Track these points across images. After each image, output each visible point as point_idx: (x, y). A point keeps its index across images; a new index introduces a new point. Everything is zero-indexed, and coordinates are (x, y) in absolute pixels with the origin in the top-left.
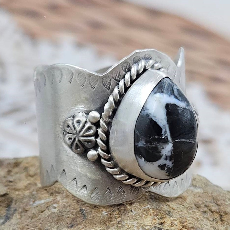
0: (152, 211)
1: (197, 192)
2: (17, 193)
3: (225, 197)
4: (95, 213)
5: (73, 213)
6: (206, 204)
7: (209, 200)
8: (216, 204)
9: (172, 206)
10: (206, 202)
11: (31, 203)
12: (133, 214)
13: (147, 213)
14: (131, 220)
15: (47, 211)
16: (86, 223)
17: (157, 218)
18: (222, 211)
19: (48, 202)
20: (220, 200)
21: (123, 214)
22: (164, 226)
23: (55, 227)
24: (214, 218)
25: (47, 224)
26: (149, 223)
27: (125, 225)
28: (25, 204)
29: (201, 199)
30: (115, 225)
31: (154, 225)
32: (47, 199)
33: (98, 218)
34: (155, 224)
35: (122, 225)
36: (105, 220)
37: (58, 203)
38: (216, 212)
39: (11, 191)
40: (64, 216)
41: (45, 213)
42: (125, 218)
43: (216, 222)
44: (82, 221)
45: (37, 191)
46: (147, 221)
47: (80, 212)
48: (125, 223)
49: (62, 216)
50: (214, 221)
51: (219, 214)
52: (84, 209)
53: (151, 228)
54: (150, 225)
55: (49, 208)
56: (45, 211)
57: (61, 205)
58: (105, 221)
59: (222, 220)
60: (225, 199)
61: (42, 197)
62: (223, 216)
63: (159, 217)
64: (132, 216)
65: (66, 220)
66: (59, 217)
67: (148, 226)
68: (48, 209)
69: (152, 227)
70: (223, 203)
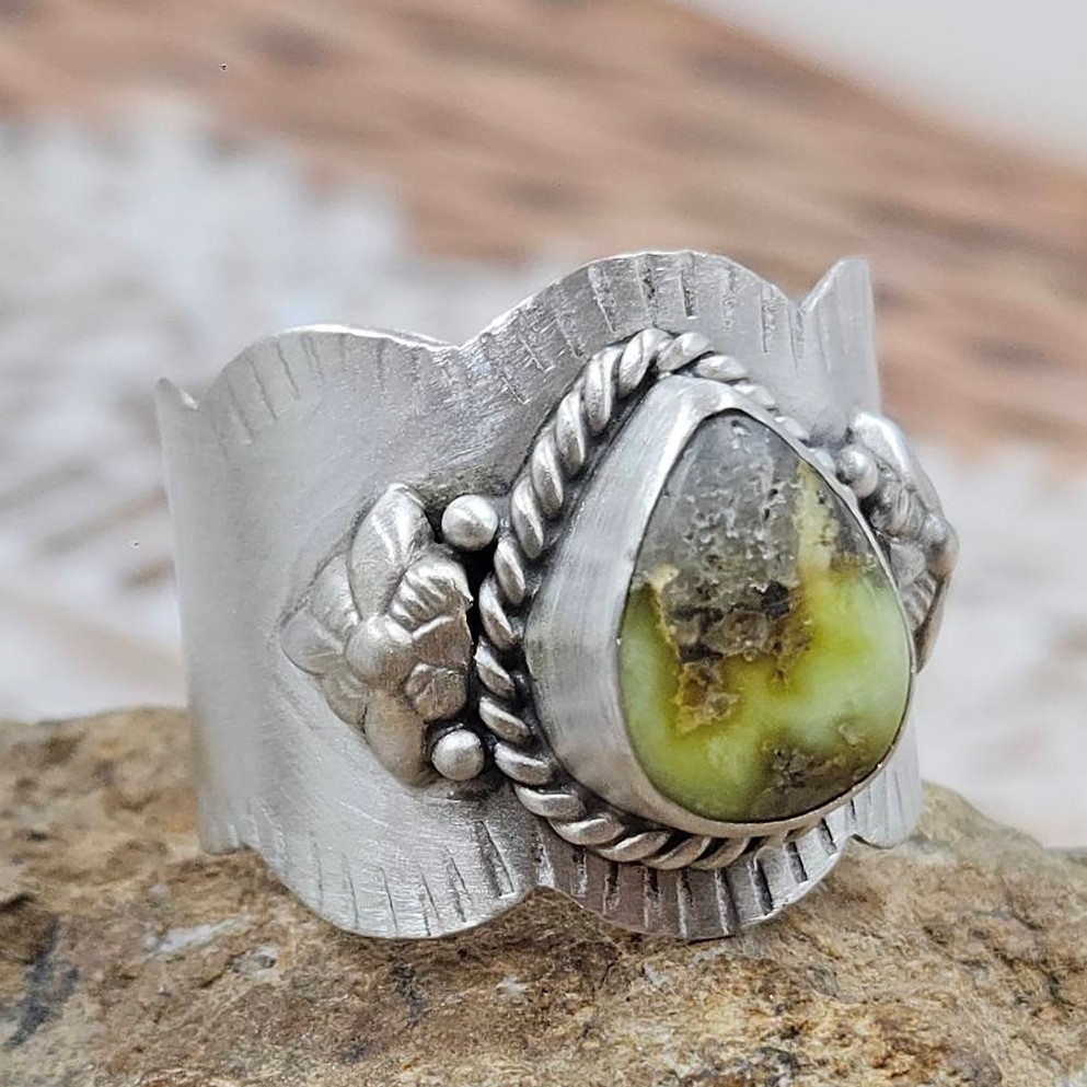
0: (742, 973)
1: (927, 867)
2: (75, 891)
3: (1064, 888)
4: (466, 988)
5: (358, 988)
6: (977, 923)
7: (987, 903)
8: (1022, 921)
9: (829, 940)
10: (978, 913)
11: (150, 941)
12: (649, 990)
13: (717, 981)
14: (643, 1019)
15: (230, 976)
16: (428, 1037)
17: (767, 1004)
18: (1057, 959)
19: (233, 938)
20: (1039, 902)
21: (600, 988)
22: (808, 1044)
23: (274, 1057)
24: (1021, 991)
25: (239, 1042)
26: (734, 1033)
27: (618, 1043)
28: (117, 949)
29: (953, 902)
30: (568, 1042)
31: (757, 1038)
32: (224, 919)
33: (485, 1012)
34: (764, 1034)
35: (603, 1042)
36: (517, 1019)
37: (282, 939)
38: (1026, 964)
39: (43, 886)
40: (318, 1005)
41: (224, 991)
42: (612, 1008)
43: (1030, 1010)
44: (407, 1027)
45: (170, 882)
46: (722, 1022)
47: (395, 980)
48: (614, 1035)
49: (304, 1005)
50: (1023, 1005)
51: (1044, 973)
52: (413, 967)
53: (743, 1057)
54: (741, 1039)
55: (239, 965)
56: (223, 981)
57: (298, 948)
58: (517, 1022)
59: (1058, 1002)
60: (1064, 897)
61: (197, 911)
62: (1061, 982)
63: (779, 999)
64: (647, 1000)
65: (330, 1020)
66: (291, 1007)
67: (732, 1044)
68: (236, 971)
69: (747, 1050)
70: (1059, 919)
